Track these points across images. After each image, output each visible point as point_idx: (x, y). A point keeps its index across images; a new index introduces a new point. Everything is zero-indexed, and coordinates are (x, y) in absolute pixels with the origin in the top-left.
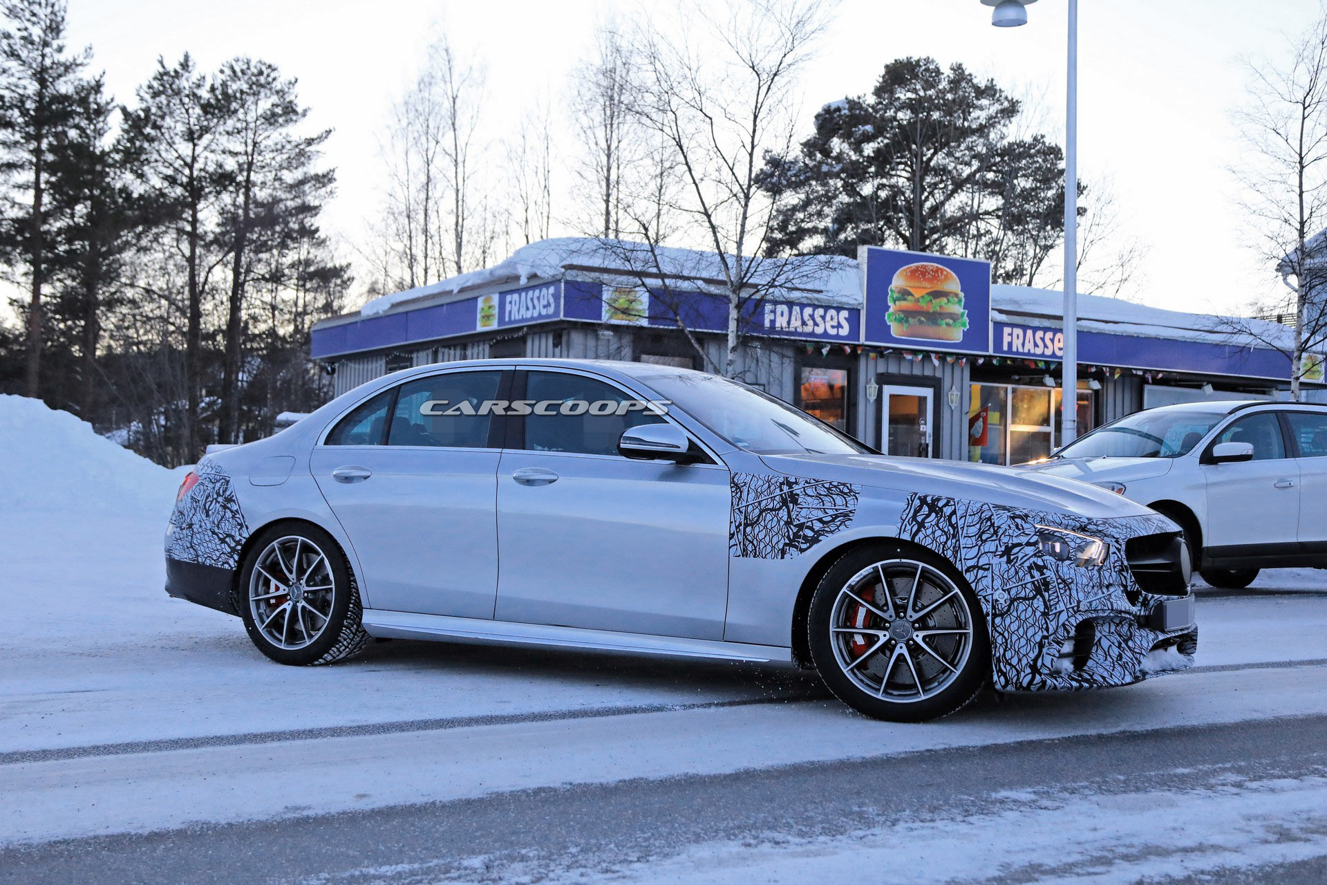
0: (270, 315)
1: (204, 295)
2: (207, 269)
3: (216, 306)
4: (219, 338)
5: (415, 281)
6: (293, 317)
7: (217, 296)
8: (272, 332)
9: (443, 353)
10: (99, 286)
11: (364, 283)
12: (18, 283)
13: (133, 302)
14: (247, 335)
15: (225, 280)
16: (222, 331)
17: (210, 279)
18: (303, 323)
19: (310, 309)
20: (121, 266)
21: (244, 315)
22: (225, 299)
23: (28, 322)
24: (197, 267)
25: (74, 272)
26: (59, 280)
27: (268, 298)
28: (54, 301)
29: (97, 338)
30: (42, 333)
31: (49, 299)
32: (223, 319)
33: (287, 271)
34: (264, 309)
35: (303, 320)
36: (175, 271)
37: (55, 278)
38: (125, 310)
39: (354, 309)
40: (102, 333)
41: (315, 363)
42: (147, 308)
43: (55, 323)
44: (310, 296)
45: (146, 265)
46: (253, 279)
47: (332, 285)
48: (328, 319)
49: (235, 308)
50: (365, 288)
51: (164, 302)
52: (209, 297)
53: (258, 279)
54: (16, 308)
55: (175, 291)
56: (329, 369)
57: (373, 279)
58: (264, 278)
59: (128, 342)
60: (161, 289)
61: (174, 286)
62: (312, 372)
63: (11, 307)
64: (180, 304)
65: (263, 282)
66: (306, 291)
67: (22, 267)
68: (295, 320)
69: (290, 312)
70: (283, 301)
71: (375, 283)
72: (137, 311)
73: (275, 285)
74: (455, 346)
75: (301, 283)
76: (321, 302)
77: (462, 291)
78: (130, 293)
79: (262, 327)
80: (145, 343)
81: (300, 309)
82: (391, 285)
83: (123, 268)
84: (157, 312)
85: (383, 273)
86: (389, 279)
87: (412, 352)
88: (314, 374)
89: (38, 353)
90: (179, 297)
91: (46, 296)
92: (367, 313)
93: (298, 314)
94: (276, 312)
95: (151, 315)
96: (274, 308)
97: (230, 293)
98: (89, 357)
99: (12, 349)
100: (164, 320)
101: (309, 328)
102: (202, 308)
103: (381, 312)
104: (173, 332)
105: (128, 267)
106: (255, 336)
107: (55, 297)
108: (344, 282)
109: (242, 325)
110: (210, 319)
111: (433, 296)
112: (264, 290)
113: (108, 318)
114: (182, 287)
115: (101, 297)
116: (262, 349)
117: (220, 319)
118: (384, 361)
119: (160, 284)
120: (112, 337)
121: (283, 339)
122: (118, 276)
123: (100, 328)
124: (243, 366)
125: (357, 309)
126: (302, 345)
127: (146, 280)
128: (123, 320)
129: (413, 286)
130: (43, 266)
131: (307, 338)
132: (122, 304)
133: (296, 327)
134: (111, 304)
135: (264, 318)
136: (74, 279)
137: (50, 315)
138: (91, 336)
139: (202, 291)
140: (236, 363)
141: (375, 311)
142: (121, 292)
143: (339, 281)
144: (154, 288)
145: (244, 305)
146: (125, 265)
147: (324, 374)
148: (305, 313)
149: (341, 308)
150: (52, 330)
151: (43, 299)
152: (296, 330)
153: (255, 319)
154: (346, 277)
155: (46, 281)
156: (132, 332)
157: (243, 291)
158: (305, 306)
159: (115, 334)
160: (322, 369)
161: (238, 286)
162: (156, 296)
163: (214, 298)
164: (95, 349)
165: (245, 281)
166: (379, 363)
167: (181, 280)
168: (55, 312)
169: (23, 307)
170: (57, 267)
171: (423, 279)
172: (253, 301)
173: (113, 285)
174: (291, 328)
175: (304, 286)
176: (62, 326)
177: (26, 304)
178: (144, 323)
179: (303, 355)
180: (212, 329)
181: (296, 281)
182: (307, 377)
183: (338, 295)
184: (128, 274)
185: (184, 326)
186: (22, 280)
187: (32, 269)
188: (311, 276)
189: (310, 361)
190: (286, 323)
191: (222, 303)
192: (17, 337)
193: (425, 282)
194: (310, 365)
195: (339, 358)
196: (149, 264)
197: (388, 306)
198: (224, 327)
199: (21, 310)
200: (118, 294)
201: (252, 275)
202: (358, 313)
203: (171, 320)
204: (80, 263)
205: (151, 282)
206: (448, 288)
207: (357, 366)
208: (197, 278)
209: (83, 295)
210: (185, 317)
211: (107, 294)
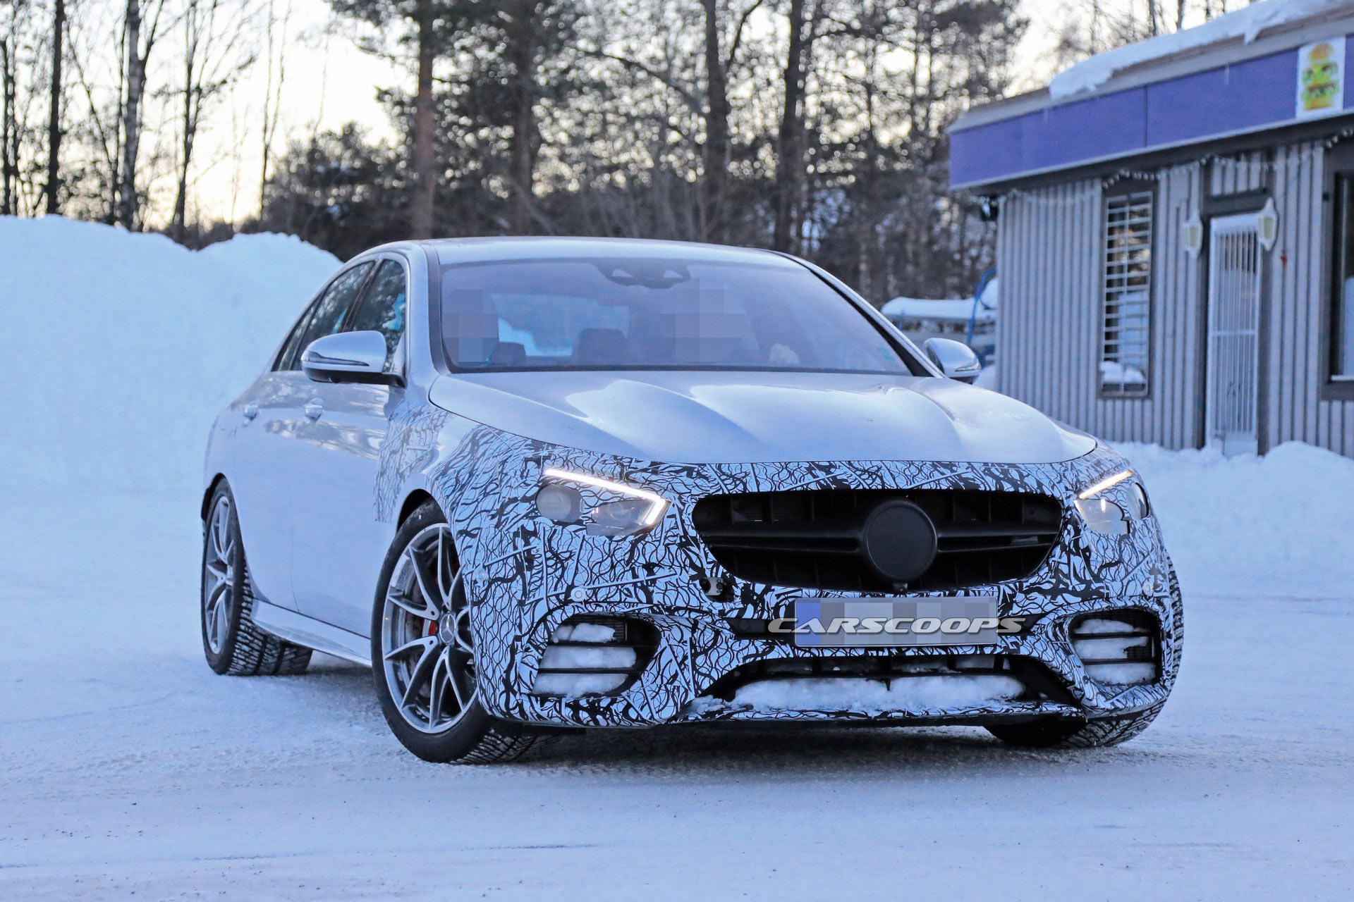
0: (863, 104)
1: (734, 67)
2: (739, 17)
3: (757, 90)
4: (765, 153)
5: (1158, 20)
6: (907, 106)
7: (759, 70)
8: (867, 140)
9: (1224, 169)
10: (538, 58)
11: (1051, 29)
12: (393, 58)
13: (600, 86)
14: (818, 145)
15: (774, 38)
16: (770, 139)
17: (745, 38)
18: (927, 119)
19: (940, 89)
20: (578, 16)
21: (811, 106)
22: (774, 74)
23: (412, 134)
24: (719, 13)
25: (493, 31)
26: (463, 48)
27: (857, 69)
28: (457, 91)
29: (535, 158)
30: (436, 154)
31: (446, 87)
32: (772, 115)
33: (894, 14)
34: (850, 92)
35: (928, 111)
36: (679, 24)
37: (457, 45)
38: (585, 103)
39: (1029, 86)
40: (544, 150)
41: (953, 200)
42: (627, 99)
43: (461, 132)
44: (939, 63)
45: (624, 13)
46: (829, 33)
47: (984, 37)
48: (983, 107)
49: (794, 93)
50: (1055, 42)
51: (658, 84)
52: (744, 73)
53: (839, 33)
54: (389, 105)
55: (678, 62)
56: (986, 209)
57: (1070, 21)
58: (849, 30)
59: (593, 168)
60: (653, 59)
61: (676, 50)
62: (946, 217)
63: (380, 105)
64: (689, 88)
65: (848, 37)
66: (933, 52)
67: (401, 26)
68: (912, 113)
69: (902, 96)
70: (889, 76)
71: (1074, 28)
72: (608, 105)
73: (871, 43)
74: (1248, 153)
75: (921, 36)
76: (962, 76)
77: (1261, 36)
78: (596, 70)
79: (848, 129)
80: (624, 167)
81: (922, 91)
82: (1105, 33)
83: (582, 21)
84: (646, 106)
85: (1091, 8)
86: (1102, 19)
87: (1155, 170)
88: (950, 222)
89: (432, 190)
90: (687, 75)
91: (443, 81)
92: (1060, 92)
93: (916, 100)
94: (875, 99)
95: (634, 112)
96: (870, 88)
97: (784, 63)
98: (522, 195)
99: (381, 186)
100: (660, 120)
101: (940, 129)
102: (731, 94)
103: (1092, 88)
104: (677, 144)
105: (591, 20)
106: (833, 147)
107: (459, 83)
108: (1009, 31)
109: (809, 125)
110: (746, 115)
111: (1203, 50)
112: (850, 54)
113: (555, 121)
114: (692, 54)
115: (542, 81)
116: (845, 173)
117: (765, 116)
118: (1098, 189)
119: (650, 49)
120: (563, 158)
121: (890, 152)
122: (573, 36)
123: (542, 141)
124: (811, 208)
125: (1039, 86)
126: (926, 162)
127: (624, 43)
128: (581, 124)
129: (1154, 31)
130: (437, 23)
131: (939, 150)
132: (581, 92)
133: (915, 125)
134: (561, 91)
135: (851, 110)
136: (492, 45)
137: (450, 117)
138: (526, 157)
139: (732, 59)
140: (798, 203)
141: (1078, 85)
142: (578, 68)
143: (999, 28)
144: (641, 58)
145: (812, 85)
146: (585, 14)
147: (972, 221)
148: (931, 97)
149: (1003, 84)
150: (453, 145)
151: (437, 87)
152: (915, 133)
153: (832, 112)
154: (1012, 19)
155: (441, 52)
156: (599, 147)
157: (809, 55)
158: (932, 82)
159: (568, 150)
160: (967, 209)
161: (799, 46)
162: (641, 75)
163: (753, 75)
164: (532, 182)
165: (813, 36)
166: (1088, 194)
167: (690, 41)
168: (460, 111)
169: (400, 103)
170: (461, 24)
171: (1176, 17)
172: (829, 77)
173: (562, 55)
174: (904, 129)
175: (928, 40)
176: (470, 138)
177: (406, 99)
178: (622, 127)
179: (928, 183)
180: (749, 136)
181: (912, 34)
182: (937, 229)
183: (998, 57)
184: (593, 32)
185: (698, 131)
186: (400, 50)
187: (417, 28)
188: (944, 21)
189: (943, 194)
190: (894, 118)
191: (769, 83)
192: (390, 164)
193: (1179, 24)
194: (943, 204)
195: (1005, 186)
196: (631, 11)
197: (1105, 75)
198: (775, 132)
199: (397, 110)
200: (573, 74)
201: (825, 24)
202: (1045, 91)
203: (673, 120)
204: (502, 14)
205: (634, 46)
206: (1234, 33)
207: (1042, 201)
208: (720, 34)
209: (509, 77)
210: (700, 114)
211: (553, 73)
